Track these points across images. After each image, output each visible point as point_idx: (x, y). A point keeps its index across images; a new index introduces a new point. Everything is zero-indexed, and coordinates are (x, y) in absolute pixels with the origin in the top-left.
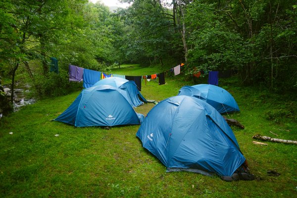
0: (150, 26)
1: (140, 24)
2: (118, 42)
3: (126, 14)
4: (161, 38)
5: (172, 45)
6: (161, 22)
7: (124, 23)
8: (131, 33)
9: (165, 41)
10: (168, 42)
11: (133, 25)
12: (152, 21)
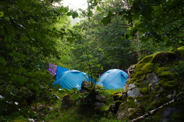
0: (109, 35)
1: (100, 34)
2: (80, 50)
3: (87, 26)
4: (119, 46)
5: (128, 51)
6: (118, 32)
7: (86, 33)
8: (92, 41)
9: (122, 48)
10: (124, 48)
11: (94, 35)
12: (110, 31)
